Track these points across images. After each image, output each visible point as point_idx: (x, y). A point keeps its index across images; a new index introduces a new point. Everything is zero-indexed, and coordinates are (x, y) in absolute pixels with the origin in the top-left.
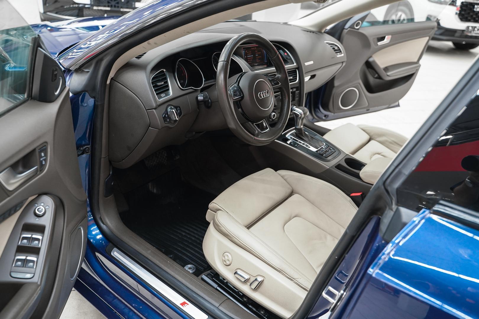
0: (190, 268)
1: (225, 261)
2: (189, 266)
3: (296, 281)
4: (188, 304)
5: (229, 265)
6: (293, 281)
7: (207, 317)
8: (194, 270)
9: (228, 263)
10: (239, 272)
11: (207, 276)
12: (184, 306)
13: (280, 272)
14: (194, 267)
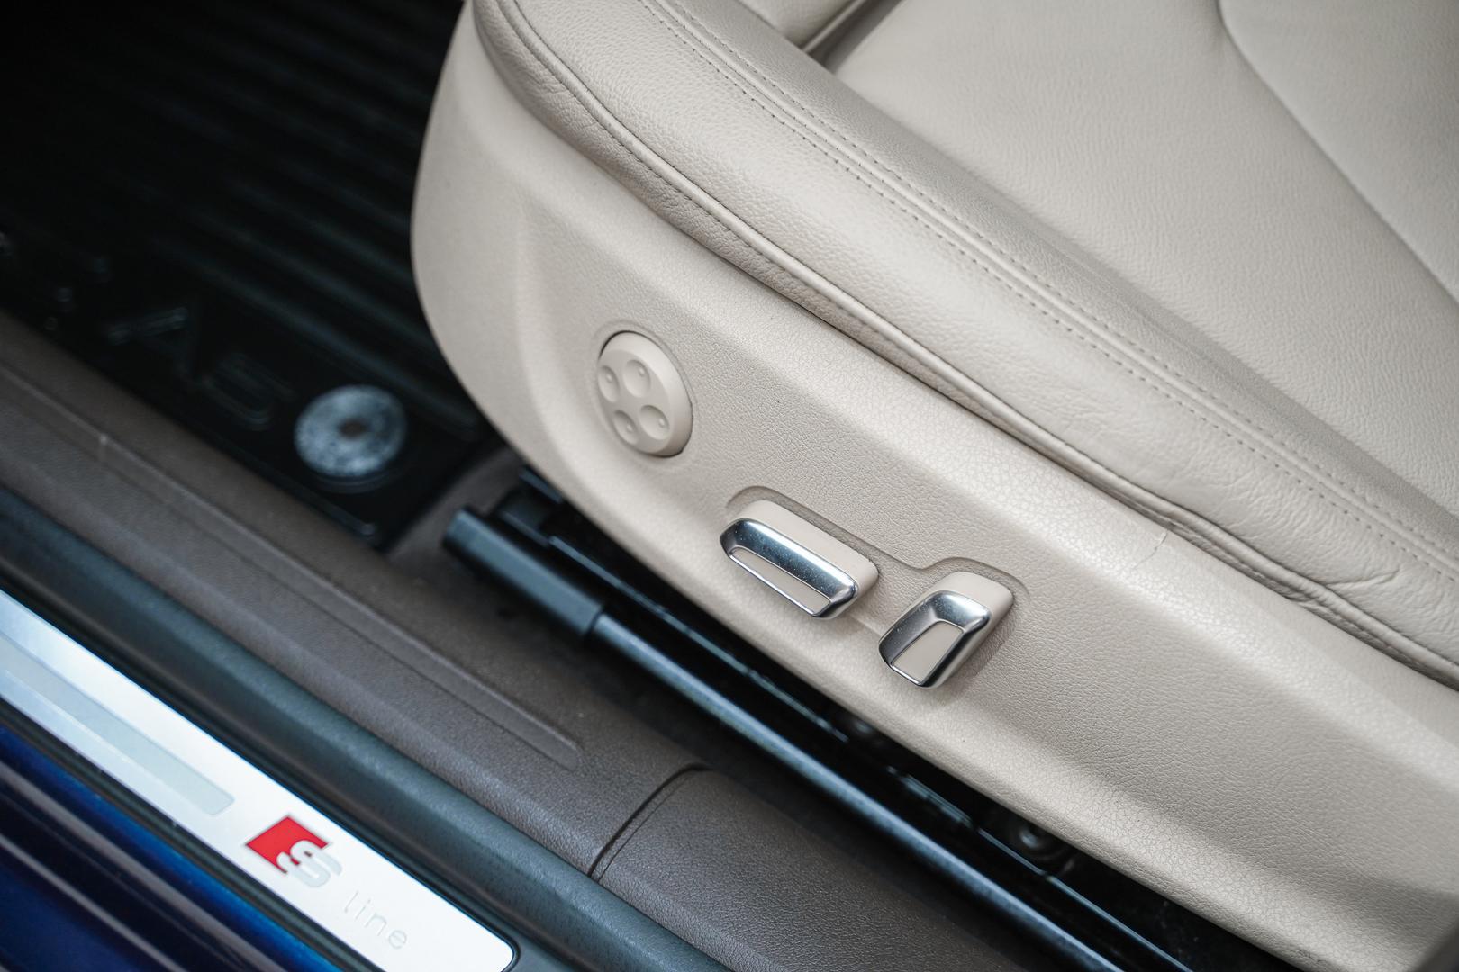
0: (351, 428)
1: (622, 415)
2: (346, 402)
3: (1343, 606)
4: (321, 843)
5: (672, 452)
6: (1311, 604)
7: (504, 953)
8: (385, 436)
9: (658, 434)
10: (769, 522)
11: (494, 521)
12: (283, 859)
13: (1171, 527)
14: (387, 415)
